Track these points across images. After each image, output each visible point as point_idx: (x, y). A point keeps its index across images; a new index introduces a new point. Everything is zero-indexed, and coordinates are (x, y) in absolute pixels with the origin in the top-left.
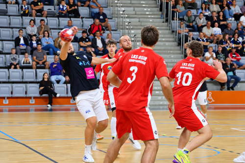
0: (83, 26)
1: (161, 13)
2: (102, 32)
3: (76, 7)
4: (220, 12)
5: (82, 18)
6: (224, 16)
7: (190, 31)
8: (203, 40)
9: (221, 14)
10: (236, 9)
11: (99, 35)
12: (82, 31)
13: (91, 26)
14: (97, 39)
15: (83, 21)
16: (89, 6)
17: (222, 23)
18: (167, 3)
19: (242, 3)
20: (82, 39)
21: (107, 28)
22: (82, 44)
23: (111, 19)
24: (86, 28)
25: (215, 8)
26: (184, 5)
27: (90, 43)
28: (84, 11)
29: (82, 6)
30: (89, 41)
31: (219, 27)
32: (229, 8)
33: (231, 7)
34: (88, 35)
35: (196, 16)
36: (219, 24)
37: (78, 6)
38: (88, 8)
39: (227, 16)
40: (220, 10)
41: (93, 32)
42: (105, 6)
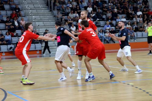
0: (7, 14)
1: (47, 7)
2: (17, 17)
3: (2, 5)
4: (77, 6)
5: (6, 10)
6: (79, 8)
7: (63, 15)
8: (70, 20)
9: (78, 6)
10: (85, 4)
11: (16, 19)
12: (6, 17)
13: (11, 14)
14: (15, 21)
15: (6, 12)
16: (9, 4)
17: (78, 11)
18: (51, 2)
19: (87, 1)
20: (7, 22)
21: (20, 15)
22: (7, 24)
23: (22, 10)
24: (8, 15)
25: (75, 4)
26: (59, 2)
27: (11, 24)
28: (7, 7)
29: (6, 4)
30: (11, 22)
31: (77, 13)
32: (82, 4)
33: (83, 3)
34: (10, 20)
35: (66, 8)
36: (77, 11)
37: (3, 4)
38: (9, 5)
39: (81, 8)
40: (77, 5)
41: (13, 17)
42: (18, 4)
